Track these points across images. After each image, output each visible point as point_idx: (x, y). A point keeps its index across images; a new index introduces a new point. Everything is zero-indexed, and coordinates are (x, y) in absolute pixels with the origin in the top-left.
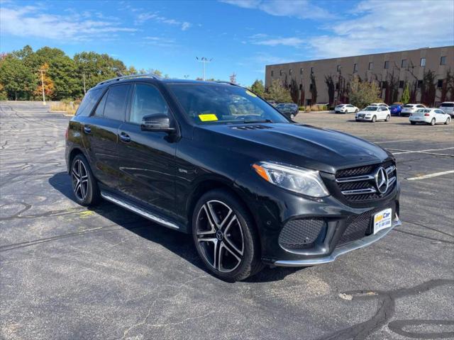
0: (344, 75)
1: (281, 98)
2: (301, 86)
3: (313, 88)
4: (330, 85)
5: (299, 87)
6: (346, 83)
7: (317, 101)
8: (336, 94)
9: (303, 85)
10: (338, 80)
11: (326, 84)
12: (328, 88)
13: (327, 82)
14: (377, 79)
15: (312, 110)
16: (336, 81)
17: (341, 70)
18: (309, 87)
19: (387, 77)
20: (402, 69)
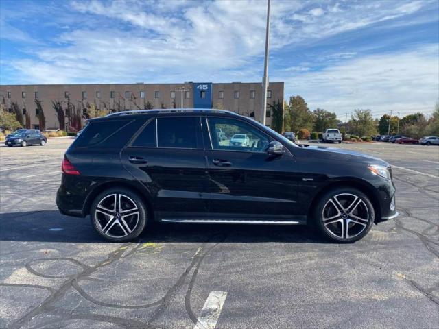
0: (73, 102)
1: (8, 122)
2: (25, 111)
3: (39, 112)
4: (59, 110)
5: (22, 111)
6: (76, 110)
7: (46, 127)
8: (66, 120)
9: (27, 110)
10: (67, 106)
11: (55, 110)
12: (57, 114)
13: (56, 108)
14: (105, 106)
15: (50, 136)
16: (64, 107)
17: (69, 96)
18: (35, 112)
19: (114, 105)
20: (127, 100)
